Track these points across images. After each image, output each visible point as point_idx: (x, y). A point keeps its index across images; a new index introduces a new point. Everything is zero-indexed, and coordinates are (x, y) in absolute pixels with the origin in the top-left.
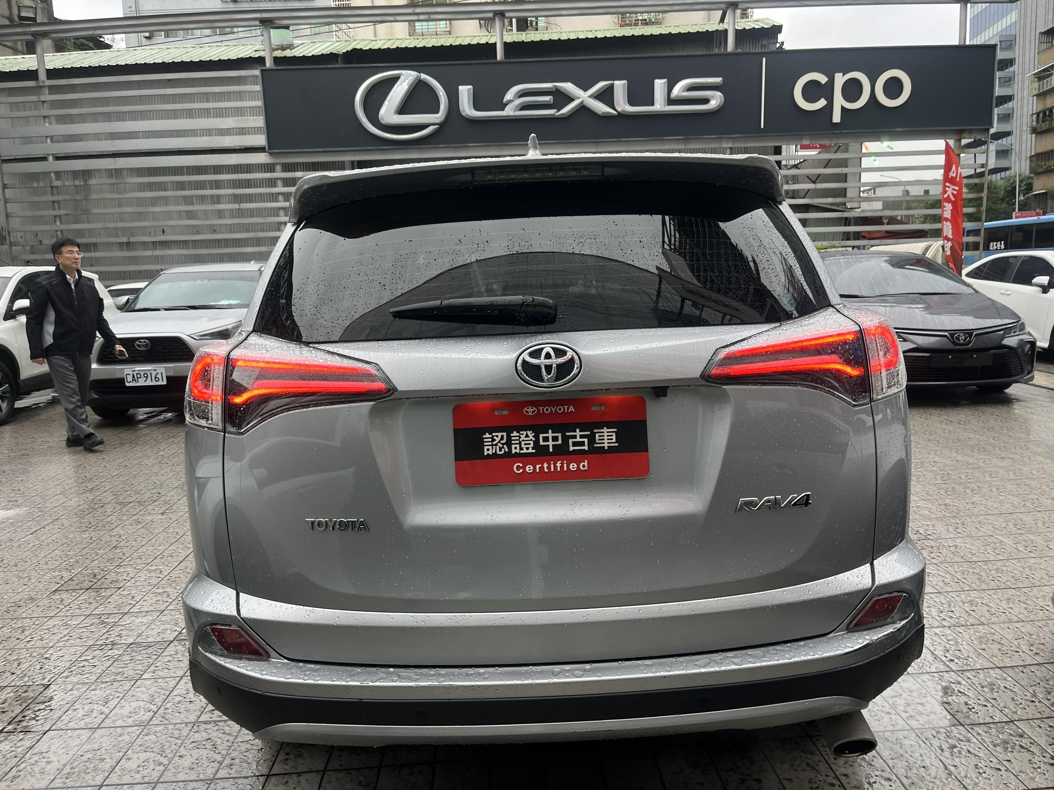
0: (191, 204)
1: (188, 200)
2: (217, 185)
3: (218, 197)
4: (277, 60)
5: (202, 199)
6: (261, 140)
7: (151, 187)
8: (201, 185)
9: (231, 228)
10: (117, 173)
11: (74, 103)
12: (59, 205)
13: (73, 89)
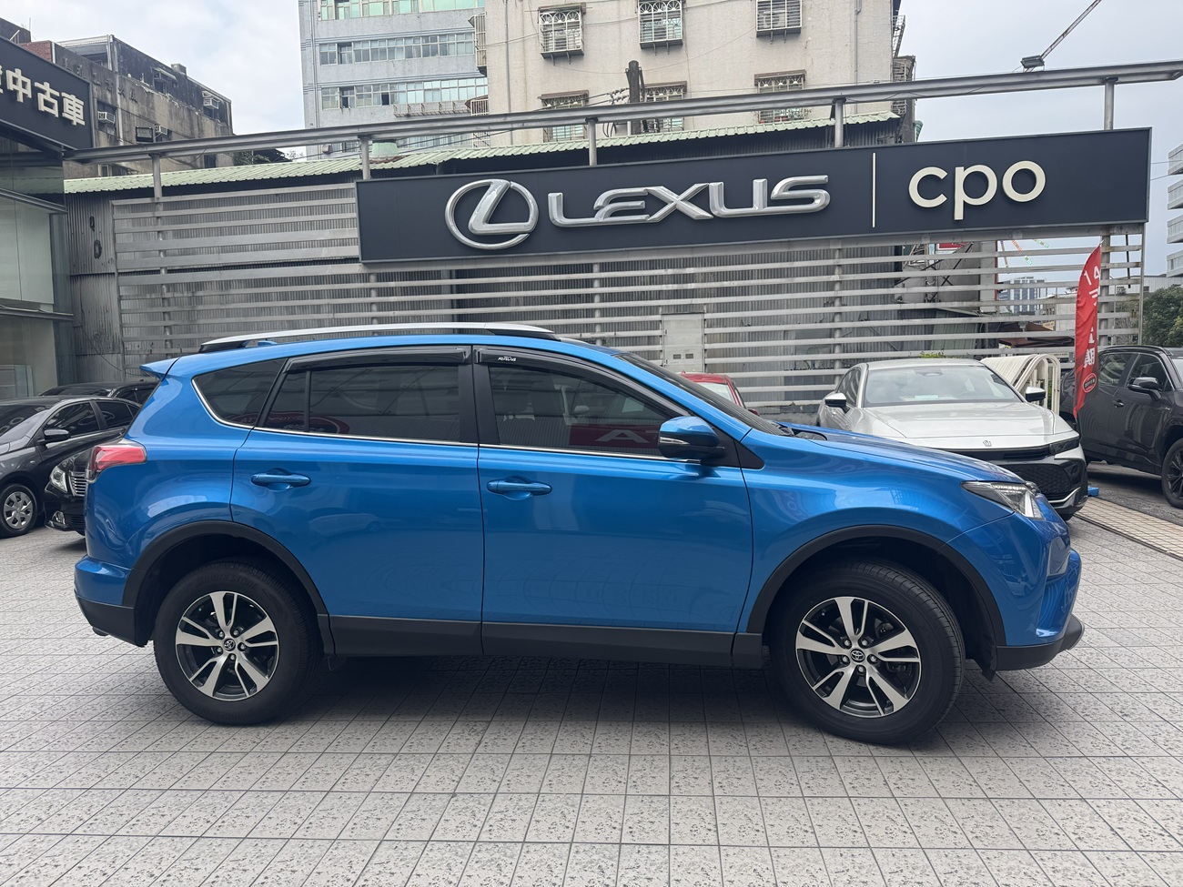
0: (293, 313)
1: (291, 310)
2: (318, 295)
3: (319, 306)
4: (374, 173)
5: (303, 309)
6: (355, 251)
7: (257, 297)
8: (302, 296)
10: (227, 284)
11: (189, 219)
12: (170, 316)
13: (190, 204)
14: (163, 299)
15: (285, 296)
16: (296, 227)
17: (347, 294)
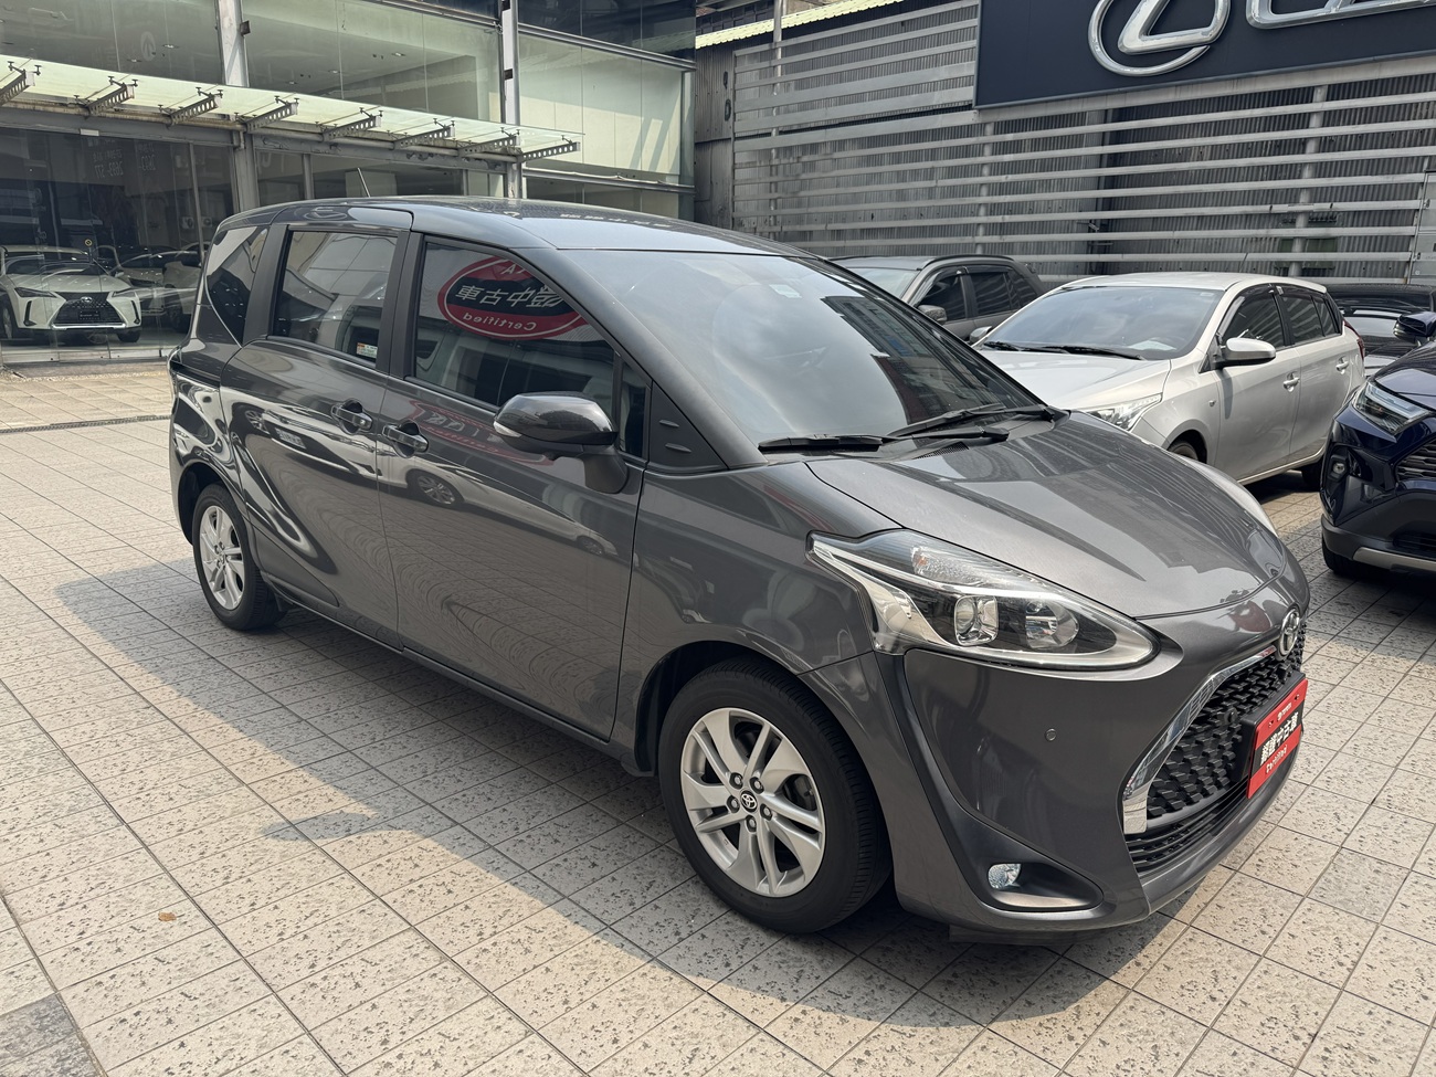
0: (904, 181)
1: (901, 177)
2: (933, 154)
3: (932, 170)
5: (915, 174)
6: (968, 94)
7: (869, 161)
8: (915, 156)
9: (940, 212)
11: (813, 64)
12: (776, 188)
13: (813, 46)
14: (771, 166)
15: (897, 158)
16: (918, 64)
17: (966, 151)
